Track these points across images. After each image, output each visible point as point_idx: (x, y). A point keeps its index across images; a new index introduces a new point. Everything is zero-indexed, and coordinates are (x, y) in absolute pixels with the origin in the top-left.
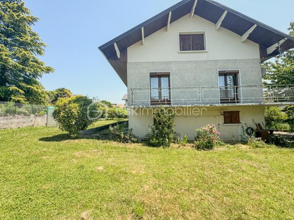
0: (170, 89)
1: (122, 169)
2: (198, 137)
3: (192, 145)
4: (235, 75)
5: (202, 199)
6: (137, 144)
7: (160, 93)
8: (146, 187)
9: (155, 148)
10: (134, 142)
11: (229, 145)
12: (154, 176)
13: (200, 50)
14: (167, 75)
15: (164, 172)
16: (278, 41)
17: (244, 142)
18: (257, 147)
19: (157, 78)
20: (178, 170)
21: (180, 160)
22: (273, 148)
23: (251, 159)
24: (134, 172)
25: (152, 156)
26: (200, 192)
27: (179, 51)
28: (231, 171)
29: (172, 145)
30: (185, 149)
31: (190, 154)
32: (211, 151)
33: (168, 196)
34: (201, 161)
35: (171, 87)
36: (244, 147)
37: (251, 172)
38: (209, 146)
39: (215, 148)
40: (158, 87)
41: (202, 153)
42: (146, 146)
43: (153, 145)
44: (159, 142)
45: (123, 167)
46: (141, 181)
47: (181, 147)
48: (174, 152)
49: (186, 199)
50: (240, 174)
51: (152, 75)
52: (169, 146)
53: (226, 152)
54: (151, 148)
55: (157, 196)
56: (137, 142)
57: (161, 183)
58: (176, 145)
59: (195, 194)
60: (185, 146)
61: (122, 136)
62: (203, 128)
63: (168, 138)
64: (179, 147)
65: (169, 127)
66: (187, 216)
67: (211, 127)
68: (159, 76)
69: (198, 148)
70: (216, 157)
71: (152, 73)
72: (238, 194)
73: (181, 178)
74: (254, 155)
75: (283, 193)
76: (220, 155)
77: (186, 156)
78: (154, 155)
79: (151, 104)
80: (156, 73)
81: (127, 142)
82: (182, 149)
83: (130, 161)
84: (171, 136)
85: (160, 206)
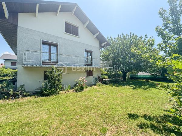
0: (57, 55)
1: (23, 122)
2: (76, 85)
3: (73, 90)
4: (91, 53)
5: (90, 117)
6: (30, 97)
7: (50, 57)
8: (54, 126)
9: (48, 97)
10: (26, 96)
11: (90, 87)
12: (56, 116)
13: (76, 35)
14: (56, 46)
15: (63, 111)
16: (105, 42)
17: (95, 85)
18: (100, 86)
19: (48, 46)
20: (71, 106)
21: (69, 101)
22: (104, 86)
23: (99, 92)
24: (37, 119)
25: (48, 103)
26: (88, 114)
27: (65, 32)
28: (95, 99)
29: (60, 92)
30: (69, 93)
31: (74, 95)
32: (83, 91)
33: (72, 124)
34: (81, 98)
35: (59, 53)
36: (95, 87)
37: (102, 97)
38: (81, 89)
39: (85, 90)
40: (48, 52)
41: (79, 93)
42: (40, 96)
43: (46, 95)
44: (51, 92)
45: (24, 120)
46: (47, 124)
47: (67, 92)
48: (63, 97)
49: (83, 121)
50: (99, 99)
51: (44, 43)
52: (59, 93)
53: (89, 90)
54: (45, 98)
55: (64, 128)
56: (29, 96)
57: (64, 119)
58: (64, 92)
59: (86, 116)
60: (69, 91)
61: (11, 92)
62: (79, 79)
63: (58, 88)
64: (65, 92)
65: (59, 80)
66: (87, 129)
67: (83, 78)
68: (50, 45)
69: (76, 91)
70: (87, 94)
71: (44, 41)
72: (102, 108)
73: (75, 110)
74: (99, 90)
75: (113, 102)
76: (88, 93)
77: (72, 97)
78: (49, 102)
79: (42, 64)
80: (47, 42)
81: (18, 98)
82: (68, 94)
83: (28, 112)
84: (60, 86)
85: (70, 132)
